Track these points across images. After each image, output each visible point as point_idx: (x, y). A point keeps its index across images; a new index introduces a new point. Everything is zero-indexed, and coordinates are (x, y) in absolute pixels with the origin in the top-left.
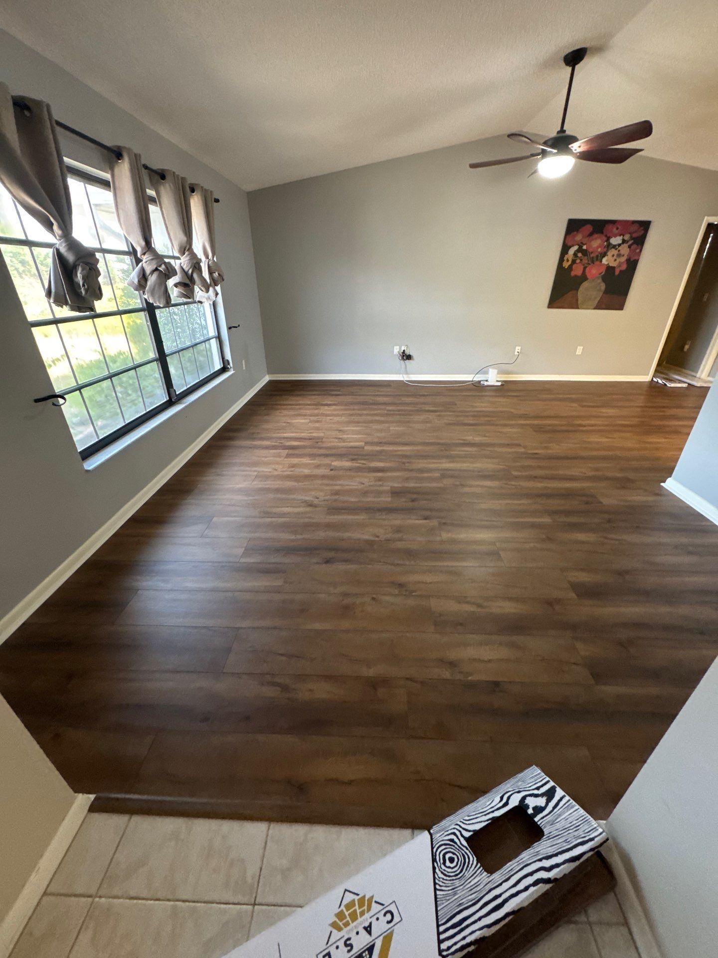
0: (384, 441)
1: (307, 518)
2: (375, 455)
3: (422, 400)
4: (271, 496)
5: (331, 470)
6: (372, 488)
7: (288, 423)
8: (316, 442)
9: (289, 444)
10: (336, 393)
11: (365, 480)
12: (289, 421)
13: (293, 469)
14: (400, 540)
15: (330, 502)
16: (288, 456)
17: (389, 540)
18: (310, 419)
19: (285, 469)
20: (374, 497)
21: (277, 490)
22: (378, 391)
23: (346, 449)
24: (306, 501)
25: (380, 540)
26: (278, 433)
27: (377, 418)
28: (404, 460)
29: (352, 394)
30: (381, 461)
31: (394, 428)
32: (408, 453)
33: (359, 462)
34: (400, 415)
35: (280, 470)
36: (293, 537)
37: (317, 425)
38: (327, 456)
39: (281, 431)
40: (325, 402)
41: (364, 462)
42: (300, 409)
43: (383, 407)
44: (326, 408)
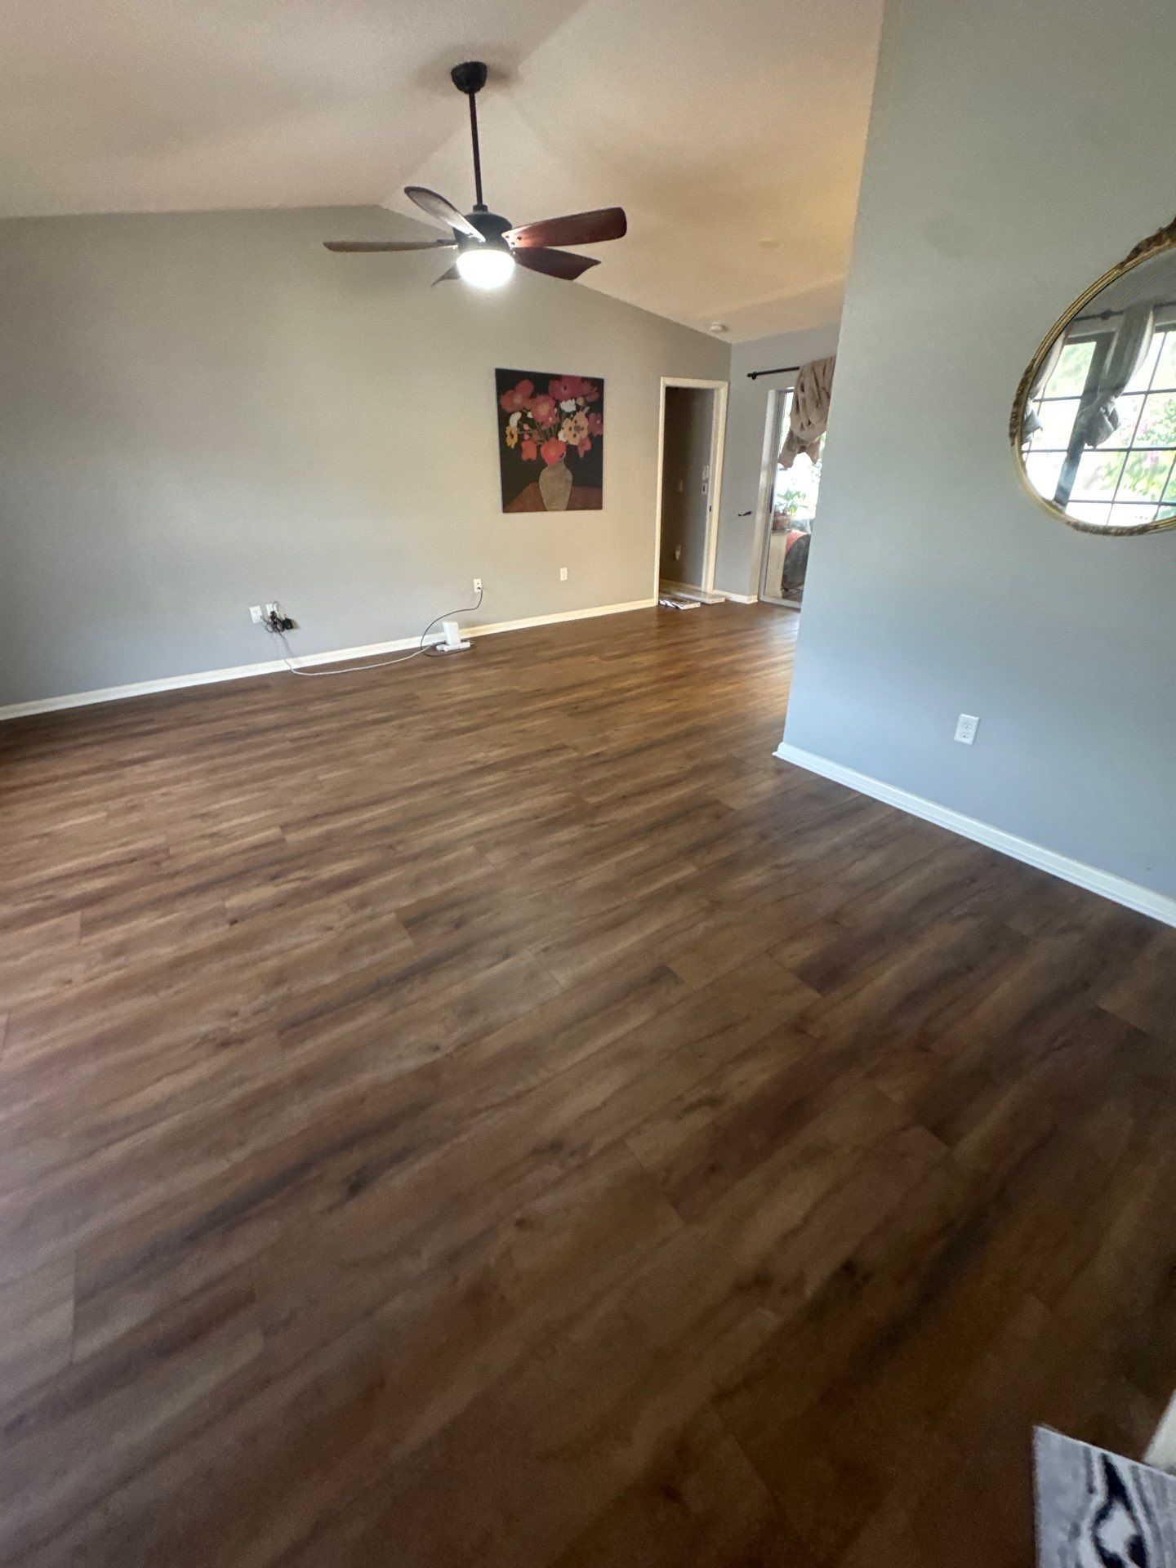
0: (318, 811)
1: (233, 1086)
2: (320, 850)
3: (348, 702)
4: (89, 1069)
5: (233, 922)
6: (359, 930)
7: (45, 835)
8: (155, 862)
9: (77, 892)
10: (148, 727)
11: (330, 918)
12: (47, 830)
13: (122, 960)
14: (487, 1031)
15: (274, 1009)
16: (88, 927)
17: (464, 1045)
18: (107, 809)
19: (96, 970)
20: (374, 951)
21: (101, 1043)
22: (247, 703)
23: (242, 857)
24: (205, 1038)
25: (447, 1055)
26: (28, 872)
27: (277, 763)
28: (388, 840)
29: (186, 722)
30: (339, 857)
31: (330, 776)
32: (388, 822)
33: (291, 877)
34: (321, 743)
35: (81, 976)
36: (221, 1166)
37: (134, 818)
38: (200, 889)
39: (32, 865)
40: (129, 757)
41: (303, 873)
42: (63, 789)
43: (274, 736)
44: (138, 769)
